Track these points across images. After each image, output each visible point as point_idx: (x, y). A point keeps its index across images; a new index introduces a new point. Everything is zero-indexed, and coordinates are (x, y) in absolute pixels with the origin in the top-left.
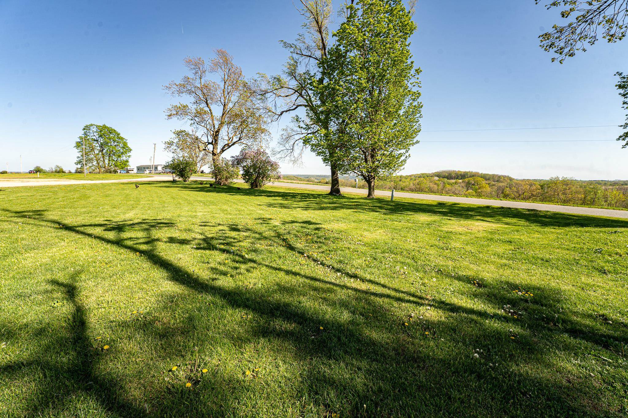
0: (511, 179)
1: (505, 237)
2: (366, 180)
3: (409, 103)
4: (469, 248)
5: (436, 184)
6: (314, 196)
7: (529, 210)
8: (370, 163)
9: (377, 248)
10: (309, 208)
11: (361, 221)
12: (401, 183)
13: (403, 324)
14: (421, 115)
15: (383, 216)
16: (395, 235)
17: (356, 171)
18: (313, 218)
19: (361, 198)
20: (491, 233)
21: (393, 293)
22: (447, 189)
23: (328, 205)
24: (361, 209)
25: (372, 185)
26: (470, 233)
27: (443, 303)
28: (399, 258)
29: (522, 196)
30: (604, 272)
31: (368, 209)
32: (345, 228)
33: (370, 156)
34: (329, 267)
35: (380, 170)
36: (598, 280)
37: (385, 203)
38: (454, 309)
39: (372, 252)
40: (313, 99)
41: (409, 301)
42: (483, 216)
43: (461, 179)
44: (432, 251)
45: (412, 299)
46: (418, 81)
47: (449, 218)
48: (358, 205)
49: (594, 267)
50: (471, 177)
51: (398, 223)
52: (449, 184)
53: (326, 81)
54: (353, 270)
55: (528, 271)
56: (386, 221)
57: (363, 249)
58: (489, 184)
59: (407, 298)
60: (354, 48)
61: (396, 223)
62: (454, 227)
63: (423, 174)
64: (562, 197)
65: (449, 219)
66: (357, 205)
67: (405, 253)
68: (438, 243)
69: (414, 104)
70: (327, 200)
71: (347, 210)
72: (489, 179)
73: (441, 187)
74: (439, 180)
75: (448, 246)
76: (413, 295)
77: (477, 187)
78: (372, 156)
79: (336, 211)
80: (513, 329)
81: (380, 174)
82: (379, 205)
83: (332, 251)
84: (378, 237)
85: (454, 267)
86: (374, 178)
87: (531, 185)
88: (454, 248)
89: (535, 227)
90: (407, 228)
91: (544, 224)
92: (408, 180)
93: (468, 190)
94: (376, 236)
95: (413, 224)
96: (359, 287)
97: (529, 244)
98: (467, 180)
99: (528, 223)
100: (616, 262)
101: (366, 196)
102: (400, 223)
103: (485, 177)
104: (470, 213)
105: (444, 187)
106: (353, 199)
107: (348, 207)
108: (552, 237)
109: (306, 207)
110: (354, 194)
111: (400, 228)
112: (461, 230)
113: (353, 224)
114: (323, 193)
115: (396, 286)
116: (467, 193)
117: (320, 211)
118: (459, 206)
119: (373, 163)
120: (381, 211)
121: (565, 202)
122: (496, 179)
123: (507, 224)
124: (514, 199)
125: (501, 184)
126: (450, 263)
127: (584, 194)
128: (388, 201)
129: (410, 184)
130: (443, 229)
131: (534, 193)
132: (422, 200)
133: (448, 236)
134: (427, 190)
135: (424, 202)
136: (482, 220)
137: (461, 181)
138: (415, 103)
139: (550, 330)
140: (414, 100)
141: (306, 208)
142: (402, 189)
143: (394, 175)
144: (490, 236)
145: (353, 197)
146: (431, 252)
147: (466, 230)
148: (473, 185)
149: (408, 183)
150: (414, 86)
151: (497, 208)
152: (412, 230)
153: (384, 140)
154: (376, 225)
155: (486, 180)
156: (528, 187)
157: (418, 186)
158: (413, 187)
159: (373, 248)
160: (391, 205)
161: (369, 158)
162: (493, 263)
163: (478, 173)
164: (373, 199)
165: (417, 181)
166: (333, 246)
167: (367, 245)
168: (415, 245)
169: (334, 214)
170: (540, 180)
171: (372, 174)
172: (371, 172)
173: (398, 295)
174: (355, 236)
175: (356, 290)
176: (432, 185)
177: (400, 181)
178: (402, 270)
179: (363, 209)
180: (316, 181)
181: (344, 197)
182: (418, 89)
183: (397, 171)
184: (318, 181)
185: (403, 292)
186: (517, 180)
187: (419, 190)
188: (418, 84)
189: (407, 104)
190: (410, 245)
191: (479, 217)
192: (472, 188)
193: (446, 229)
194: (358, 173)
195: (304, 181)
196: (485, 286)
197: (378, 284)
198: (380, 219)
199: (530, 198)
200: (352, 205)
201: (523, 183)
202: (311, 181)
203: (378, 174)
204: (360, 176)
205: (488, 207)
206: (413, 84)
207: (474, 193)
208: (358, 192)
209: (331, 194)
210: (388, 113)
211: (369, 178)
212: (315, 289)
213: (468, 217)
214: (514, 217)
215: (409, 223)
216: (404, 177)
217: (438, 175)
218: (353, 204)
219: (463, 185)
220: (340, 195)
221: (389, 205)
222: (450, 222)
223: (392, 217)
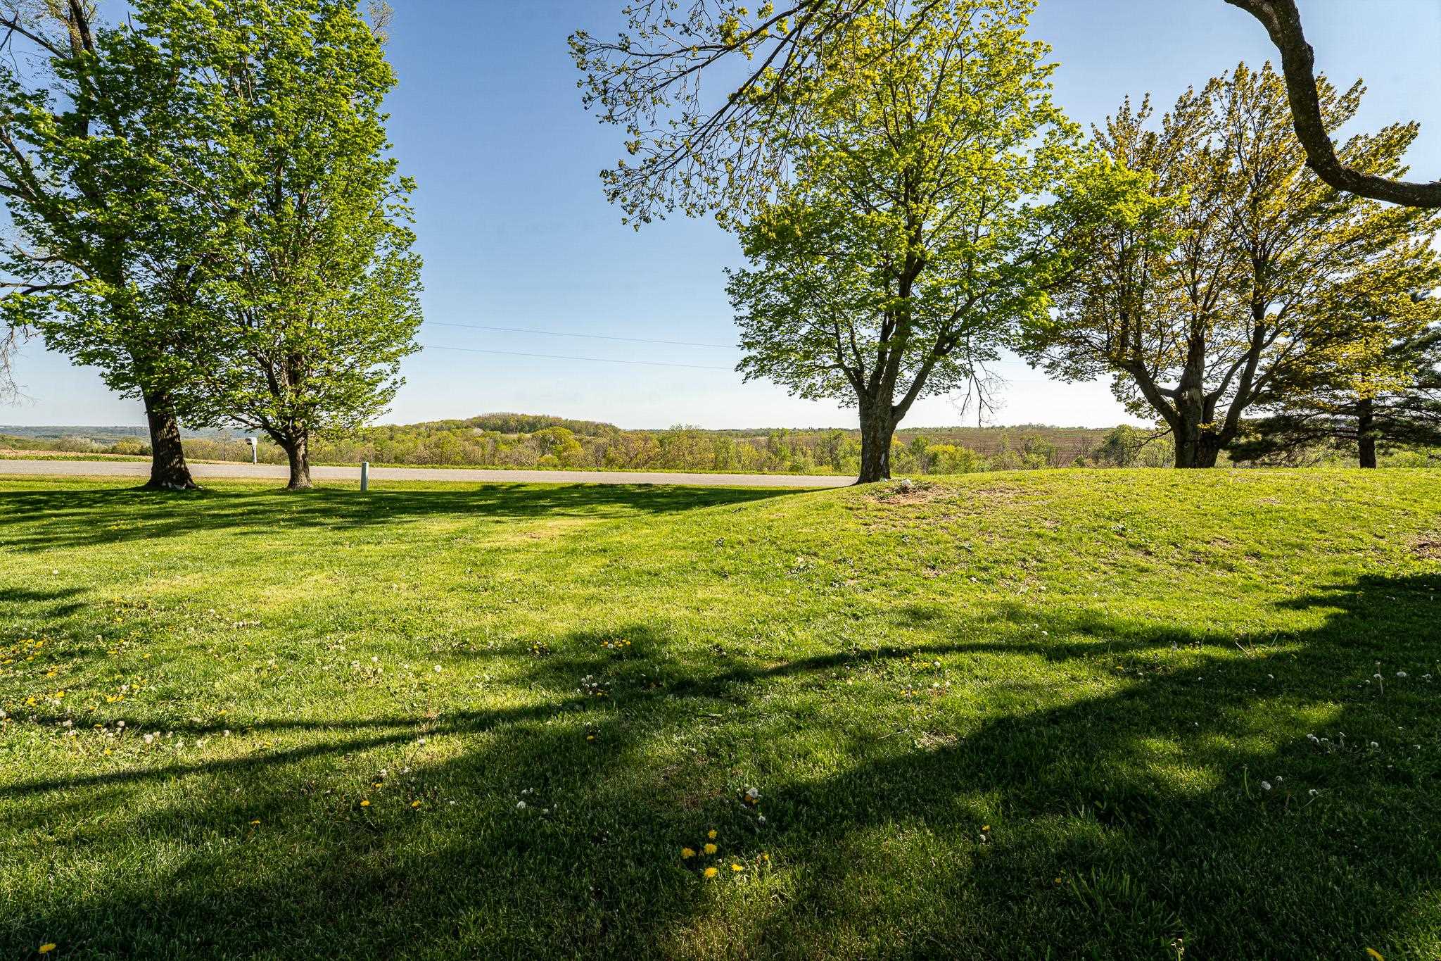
0: (616, 431)
1: (599, 543)
2: (280, 440)
3: (386, 252)
4: (531, 578)
5: (477, 443)
6: (75, 498)
7: (640, 486)
8: (289, 395)
9: (302, 627)
10: (50, 540)
11: (258, 559)
12: (394, 444)
13: (357, 808)
14: (419, 284)
15: (330, 534)
16: (362, 579)
17: (245, 417)
18: (62, 575)
19: (270, 492)
20: (575, 539)
21: (334, 737)
22: (503, 455)
23: (140, 524)
24: (264, 524)
25: (301, 451)
26: (537, 545)
27: (463, 715)
28: (366, 637)
29: (635, 461)
30: (723, 575)
31: (284, 520)
32: (198, 587)
33: (285, 375)
34: (111, 725)
35: (324, 414)
36: (718, 590)
37: (344, 499)
38: (485, 720)
39: (286, 640)
40: (40, 175)
41: (381, 742)
42: (566, 506)
43: (529, 431)
44: (452, 602)
45: (388, 732)
46: (407, 206)
47: (497, 518)
48: (256, 512)
49: (714, 571)
50: (547, 427)
51: (372, 547)
52: (506, 443)
53: (97, 130)
54: (211, 710)
55: (626, 601)
56: (340, 547)
57: (255, 637)
58: (580, 440)
59: (374, 734)
60: (206, 64)
61: (366, 548)
62: (505, 536)
63: (446, 422)
64: (689, 458)
65: (497, 522)
66: (250, 512)
67: (383, 620)
68: (466, 580)
69: (400, 257)
70: (138, 507)
71: (211, 532)
72: (579, 431)
73: (489, 449)
74: (483, 436)
75: (488, 583)
76: (393, 723)
77: (560, 447)
78: (294, 378)
79: (169, 540)
80: (591, 718)
81: (322, 423)
82: (323, 505)
83: (135, 670)
84: (307, 596)
85: (496, 627)
86: (305, 435)
87: (646, 440)
88: (502, 584)
89: (645, 516)
90: (394, 557)
91: (659, 509)
92: (412, 436)
93: (544, 453)
94: (302, 594)
95: (414, 545)
96: (226, 755)
97: (633, 548)
98: (540, 433)
99: (636, 510)
100: (737, 556)
101: (285, 484)
102: (378, 548)
103: (574, 427)
104: (542, 502)
105: (496, 450)
106: (238, 496)
107: (215, 521)
108: (666, 530)
109: (36, 541)
110: (245, 481)
111: (376, 559)
112: (517, 541)
113: (228, 571)
114: (121, 487)
115: (346, 714)
116: (542, 460)
117: (98, 546)
118: (523, 489)
119: (298, 393)
120: (328, 521)
121: (693, 467)
122: (592, 431)
123: (604, 516)
124: (622, 467)
125: (601, 440)
126: (490, 618)
127: (716, 451)
128: (352, 494)
129: (416, 447)
130: (481, 546)
131: (652, 454)
132: (443, 483)
133: (492, 557)
134: (458, 458)
135: (448, 488)
136: (563, 515)
137: (528, 436)
138: (403, 255)
139: (649, 697)
140: (399, 246)
141: (34, 546)
142: (399, 460)
143: (364, 425)
144: (572, 546)
145: (243, 489)
146: (449, 604)
147: (529, 540)
148: (553, 443)
149: (411, 445)
150: (397, 215)
151: (590, 487)
152: (407, 559)
153: (326, 335)
154: (305, 563)
155: (575, 432)
156: (641, 444)
157: (438, 451)
158: (426, 453)
159: (291, 629)
160: (360, 503)
161: (284, 380)
162: (572, 598)
163: (559, 419)
164: (304, 491)
165: (434, 439)
166: (137, 653)
167: (269, 625)
168: (412, 594)
169: (158, 549)
170: (659, 431)
171: (299, 425)
172: (293, 418)
173: (349, 736)
174: (233, 607)
175: (212, 767)
176: (469, 447)
177: (391, 438)
178: (369, 668)
179: (269, 524)
180: (95, 446)
181: (206, 494)
182: (408, 224)
183: (371, 417)
184: (104, 447)
185: (364, 724)
186: (625, 432)
187: (441, 459)
188: (409, 213)
189: (381, 253)
190: (400, 596)
191: (557, 510)
192: (550, 449)
193: (488, 545)
194: (252, 421)
195: (35, 447)
196: (553, 651)
197: (290, 725)
198: (320, 545)
199: (646, 462)
200: (234, 515)
201: (635, 437)
202: (72, 449)
203: (317, 422)
204: (259, 430)
205: (577, 487)
206: (394, 211)
207: (556, 461)
208: (259, 475)
209: (155, 484)
210: (332, 268)
211: (288, 435)
212: (38, 819)
213: (536, 511)
214: (616, 502)
215: (403, 542)
216: (399, 429)
217: (482, 423)
218: (239, 510)
219: (534, 443)
220: (192, 487)
221: (353, 504)
222: (499, 527)
223: (356, 533)
